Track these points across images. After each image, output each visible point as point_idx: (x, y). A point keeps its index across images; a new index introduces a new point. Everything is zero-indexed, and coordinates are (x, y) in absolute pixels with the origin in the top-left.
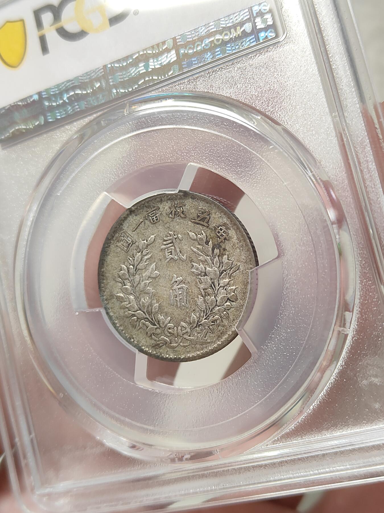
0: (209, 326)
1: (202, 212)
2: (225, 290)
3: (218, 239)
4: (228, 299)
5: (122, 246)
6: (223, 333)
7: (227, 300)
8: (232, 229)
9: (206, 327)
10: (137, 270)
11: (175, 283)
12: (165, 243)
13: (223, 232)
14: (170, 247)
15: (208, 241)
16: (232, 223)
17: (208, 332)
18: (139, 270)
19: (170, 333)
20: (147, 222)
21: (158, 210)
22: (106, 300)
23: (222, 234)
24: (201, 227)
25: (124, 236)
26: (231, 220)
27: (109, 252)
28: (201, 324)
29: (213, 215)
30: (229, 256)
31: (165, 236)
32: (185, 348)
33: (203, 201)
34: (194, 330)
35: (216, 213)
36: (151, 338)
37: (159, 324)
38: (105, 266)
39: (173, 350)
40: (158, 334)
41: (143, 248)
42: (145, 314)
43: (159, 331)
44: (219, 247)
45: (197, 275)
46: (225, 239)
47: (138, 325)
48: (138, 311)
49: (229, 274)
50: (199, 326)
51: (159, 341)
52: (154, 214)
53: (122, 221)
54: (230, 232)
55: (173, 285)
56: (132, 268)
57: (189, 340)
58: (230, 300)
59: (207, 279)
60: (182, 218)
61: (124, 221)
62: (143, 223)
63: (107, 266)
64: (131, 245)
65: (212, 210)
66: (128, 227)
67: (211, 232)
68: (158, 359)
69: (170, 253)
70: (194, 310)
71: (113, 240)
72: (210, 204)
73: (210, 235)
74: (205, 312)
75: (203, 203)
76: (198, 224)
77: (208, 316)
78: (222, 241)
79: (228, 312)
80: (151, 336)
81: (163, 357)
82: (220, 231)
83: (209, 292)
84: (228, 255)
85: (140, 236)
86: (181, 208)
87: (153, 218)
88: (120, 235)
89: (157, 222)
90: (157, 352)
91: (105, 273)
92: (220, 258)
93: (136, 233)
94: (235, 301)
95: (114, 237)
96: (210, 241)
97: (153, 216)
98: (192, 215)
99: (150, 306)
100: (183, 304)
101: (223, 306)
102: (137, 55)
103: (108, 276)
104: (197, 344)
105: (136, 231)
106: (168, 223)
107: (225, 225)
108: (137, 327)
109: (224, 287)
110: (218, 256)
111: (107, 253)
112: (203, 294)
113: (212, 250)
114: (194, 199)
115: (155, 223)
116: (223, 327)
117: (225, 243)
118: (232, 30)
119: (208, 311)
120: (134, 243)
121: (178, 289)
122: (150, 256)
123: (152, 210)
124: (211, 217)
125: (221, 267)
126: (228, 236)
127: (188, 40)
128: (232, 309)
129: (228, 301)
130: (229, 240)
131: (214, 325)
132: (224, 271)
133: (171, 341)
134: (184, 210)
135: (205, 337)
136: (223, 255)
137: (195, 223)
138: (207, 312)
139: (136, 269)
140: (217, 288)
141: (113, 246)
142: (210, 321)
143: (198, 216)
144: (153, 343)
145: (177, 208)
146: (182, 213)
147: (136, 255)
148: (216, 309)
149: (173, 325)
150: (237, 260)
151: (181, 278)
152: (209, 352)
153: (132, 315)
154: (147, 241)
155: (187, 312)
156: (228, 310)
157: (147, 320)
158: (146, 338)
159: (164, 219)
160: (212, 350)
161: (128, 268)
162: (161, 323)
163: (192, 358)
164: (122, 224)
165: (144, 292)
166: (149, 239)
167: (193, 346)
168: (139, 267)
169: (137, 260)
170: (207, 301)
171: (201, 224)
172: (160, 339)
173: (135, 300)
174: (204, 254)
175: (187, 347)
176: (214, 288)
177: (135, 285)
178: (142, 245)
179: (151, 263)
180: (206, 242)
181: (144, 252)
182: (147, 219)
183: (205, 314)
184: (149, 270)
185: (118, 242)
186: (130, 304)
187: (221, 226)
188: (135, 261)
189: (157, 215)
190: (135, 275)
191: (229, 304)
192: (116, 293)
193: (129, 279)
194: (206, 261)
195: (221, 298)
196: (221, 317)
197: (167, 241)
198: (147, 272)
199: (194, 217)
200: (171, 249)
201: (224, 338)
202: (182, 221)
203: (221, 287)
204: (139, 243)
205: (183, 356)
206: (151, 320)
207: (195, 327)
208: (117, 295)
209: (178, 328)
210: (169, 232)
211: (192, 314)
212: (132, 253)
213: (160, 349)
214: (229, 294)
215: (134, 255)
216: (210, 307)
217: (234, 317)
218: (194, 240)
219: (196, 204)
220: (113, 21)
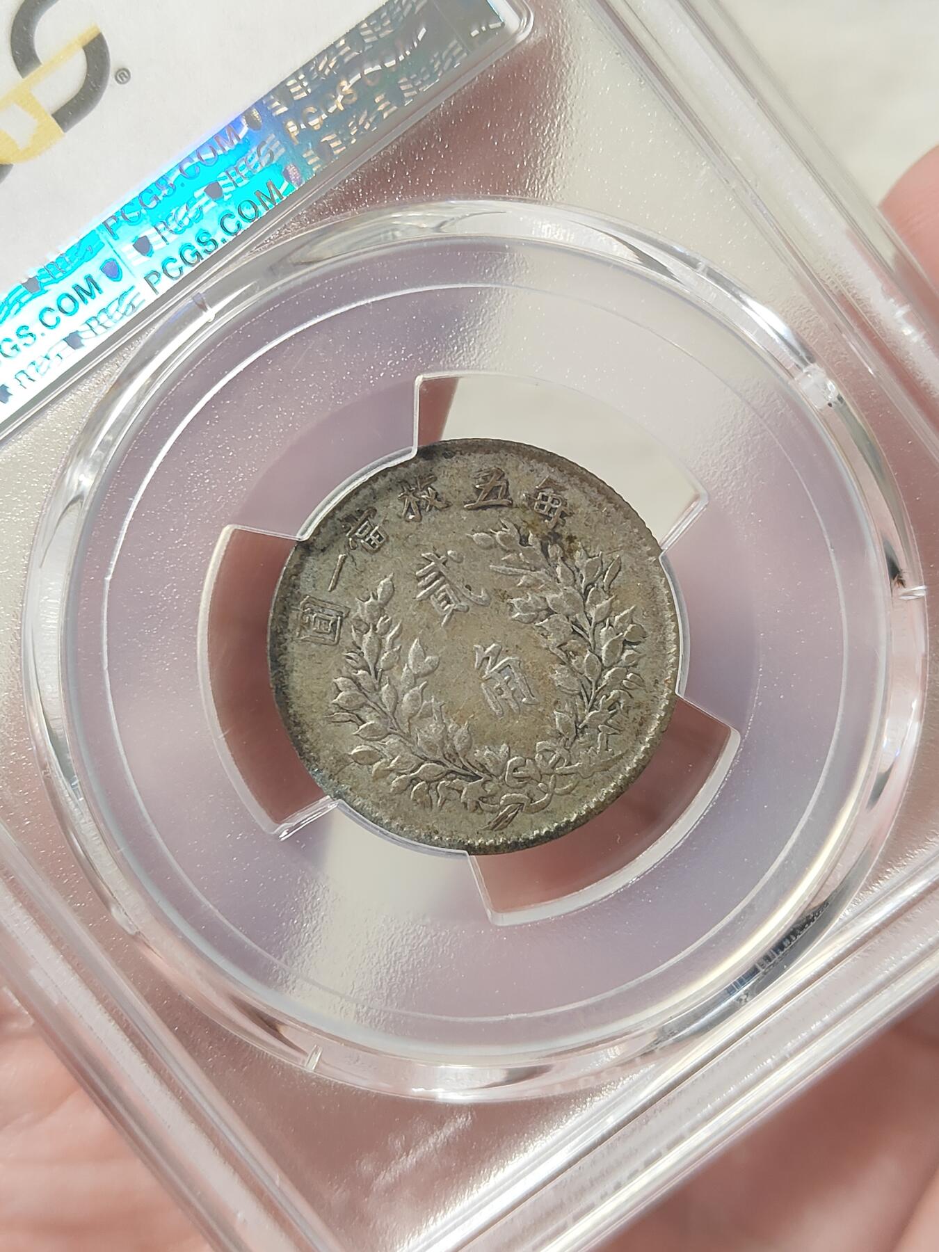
0: (606, 721)
1: (483, 478)
2: (610, 625)
3: (546, 521)
4: (625, 642)
5: (317, 634)
6: (644, 722)
7: (624, 645)
8: (568, 487)
9: (599, 726)
10: (379, 674)
11: (485, 662)
12: (421, 583)
13: (552, 502)
14: (438, 588)
15: (524, 536)
16: (565, 472)
17: (608, 735)
18: (386, 672)
19: (520, 779)
20: (356, 554)
21: (374, 516)
22: (330, 777)
23: (552, 508)
24: (494, 511)
25: (312, 610)
26: (559, 468)
27: (289, 663)
28: (586, 726)
29: (514, 474)
30: (589, 548)
31: (415, 567)
32: (570, 796)
33: (475, 452)
34: (574, 745)
35: (517, 467)
36: (479, 811)
37: (485, 771)
38: (294, 700)
39: (545, 813)
40: (492, 796)
41: (372, 618)
42: (444, 765)
43: (490, 788)
44: (555, 537)
45: (530, 623)
46: (563, 515)
47: (434, 797)
48: (423, 766)
49: (603, 587)
50: (582, 732)
51: (501, 809)
52: (368, 529)
53: (294, 578)
54: (566, 495)
55: (481, 668)
56: (364, 675)
57: (572, 773)
58: (631, 643)
59: (557, 621)
60: (440, 510)
61: (297, 575)
62: (348, 562)
63: (298, 698)
64: (341, 624)
65: (505, 464)
66: (314, 586)
67: (524, 512)
68: (519, 850)
69: (445, 602)
70: (556, 703)
71: (289, 631)
72: (496, 452)
73: (525, 521)
74: (584, 694)
75: (478, 456)
76: (484, 507)
77: (595, 700)
78: (557, 523)
80: (477, 806)
81: (528, 839)
82: (544, 502)
83: (574, 647)
84: (584, 548)
85: (353, 594)
86: (429, 489)
87: (371, 540)
88: (301, 613)
89: (383, 545)
90: (508, 835)
91: (301, 716)
92: (569, 561)
93: (342, 590)
94: (642, 640)
95: (287, 623)
96: (529, 535)
97: (368, 534)
98: (462, 495)
99: (446, 742)
100: (524, 700)
101: (619, 664)
103: (314, 720)
104: (594, 773)
105: (337, 587)
106: (411, 534)
107: (549, 483)
108: (434, 803)
109: (603, 621)
110: (563, 559)
111: (287, 668)
112: (563, 656)
113: (542, 550)
114: (451, 457)
115: (379, 548)
116: (639, 707)
117: (567, 524)
118: (398, 43)
119: (588, 690)
120: (344, 615)
121: (499, 672)
122: (396, 628)
123: (359, 523)
124: (509, 480)
125: (578, 581)
126: (566, 505)
127: (296, 98)
128: (642, 661)
129: (627, 646)
130: (571, 514)
131: (615, 713)
132: (590, 586)
133: (531, 794)
134: (438, 490)
135: (607, 750)
136: (571, 551)
137: (478, 508)
138: (589, 694)
139: (376, 673)
140: (587, 628)
141: (296, 645)
142: (603, 709)
143: (478, 491)
144: (488, 820)
145: (418, 494)
146: (436, 497)
147: (361, 639)
148: (606, 677)
149: (520, 758)
150: (610, 549)
151: (494, 645)
152: (630, 777)
153: (411, 781)
154: (375, 597)
155: (542, 715)
156: (635, 666)
157: (454, 775)
158: (467, 818)
159: (397, 530)
160: (635, 768)
161: (355, 680)
162: (489, 766)
163: (596, 808)
164: (294, 586)
165: (418, 715)
166: (380, 590)
167: (587, 781)
168: (381, 665)
169: (370, 652)
170: (577, 669)
171: (493, 506)
172: (502, 802)
173: (405, 744)
174: (528, 568)
175: (573, 792)
176: (582, 633)
177: (388, 710)
178: (366, 611)
179: (407, 644)
180: (521, 540)
181: (380, 627)
182: (355, 549)
183: (585, 699)
184: (411, 662)
185: (303, 632)
186: (396, 759)
187: (540, 490)
188: (366, 657)
189: (377, 528)
190: (380, 689)
191: (632, 652)
192: (349, 749)
193: (369, 702)
194: (538, 581)
195: (608, 647)
196: (625, 689)
197: (423, 577)
198: (406, 667)
199: (468, 498)
200: (444, 591)
201: (652, 730)
202: (442, 517)
203: (596, 624)
204: (359, 611)
205: (575, 815)
206: (463, 772)
207: (575, 739)
208: (352, 753)
209: (533, 760)
210: (423, 555)
211: (555, 712)
212: (351, 641)
213: (513, 826)
214: (623, 629)
215: (358, 643)
216: (590, 678)
217: (655, 674)
218: (491, 547)
219: (461, 464)
220: (68, 114)
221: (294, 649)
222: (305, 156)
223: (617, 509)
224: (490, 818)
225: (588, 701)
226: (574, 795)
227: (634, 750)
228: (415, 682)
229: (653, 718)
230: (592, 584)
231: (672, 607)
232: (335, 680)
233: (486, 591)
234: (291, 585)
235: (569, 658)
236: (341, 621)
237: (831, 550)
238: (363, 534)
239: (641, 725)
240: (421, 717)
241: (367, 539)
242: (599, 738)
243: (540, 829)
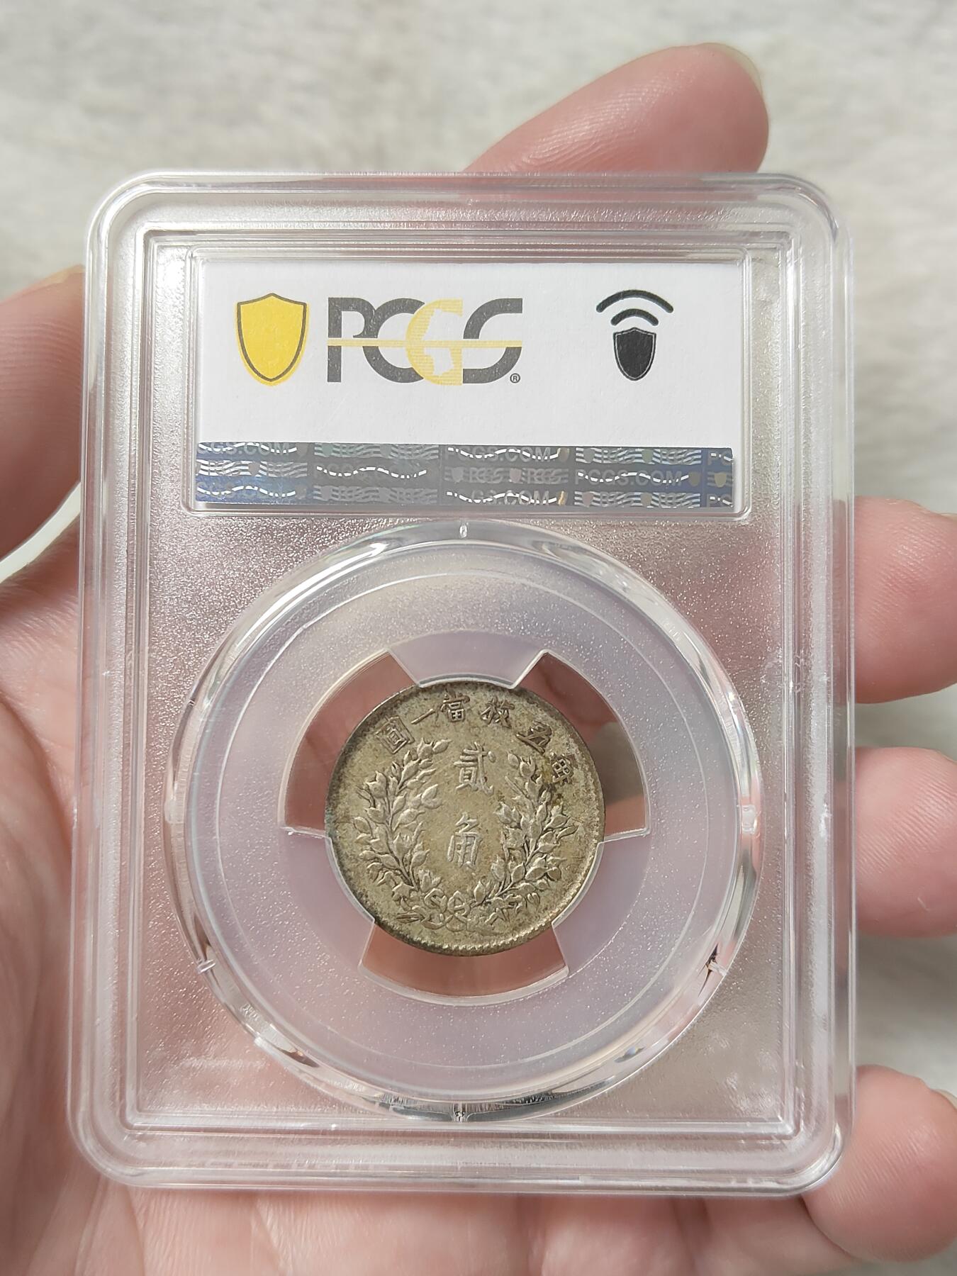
0: (503, 909)
1: (539, 728)
2: (545, 858)
3: (554, 777)
4: (546, 874)
5: (387, 741)
6: (522, 925)
8: (580, 768)
9: (497, 909)
10: (403, 787)
11: (463, 826)
12: (461, 757)
13: (565, 769)
14: (470, 766)
15: (536, 775)
16: (584, 759)
17: (498, 917)
18: (408, 790)
19: (433, 903)
20: (441, 715)
21: (466, 702)
22: (335, 822)
23: (562, 772)
24: (531, 750)
25: (395, 726)
26: (583, 754)
27: (361, 744)
28: (490, 903)
29: (556, 738)
30: (565, 808)
31: (466, 746)
32: (453, 934)
33: (545, 711)
34: (476, 908)
35: (561, 736)
36: (398, 903)
37: (418, 884)
38: (348, 765)
39: (432, 932)
40: (411, 900)
41: (423, 755)
42: (399, 863)
43: (413, 895)
44: (552, 788)
45: (504, 824)
46: (565, 780)
47: (380, 876)
48: (386, 855)
49: (557, 835)
50: (486, 904)
51: (411, 911)
52: (458, 707)
53: (399, 701)
54: (575, 771)
55: (459, 827)
56: (395, 782)
57: (463, 922)
58: (548, 877)
59: (519, 834)
60: (503, 727)
61: (402, 701)
62: (434, 715)
63: (351, 767)
64: (404, 745)
65: (556, 730)
66: (406, 714)
67: (546, 762)
68: (403, 941)
69: (468, 777)
70: (484, 877)
71: (374, 727)
72: (556, 720)
73: (542, 768)
74: (503, 884)
75: (545, 714)
76: (527, 744)
77: (506, 892)
78: (558, 783)
79: (540, 894)
80: (399, 900)
81: (412, 939)
82: (560, 765)
83: (517, 855)
84: (562, 806)
85: (423, 735)
86: (506, 711)
87: (454, 714)
88: (388, 723)
89: (459, 721)
90: (403, 929)
91: (346, 777)
92: (549, 807)
93: (419, 728)
94: (556, 880)
95: (376, 722)
96: (539, 777)
97: (455, 710)
98: (521, 727)
99: (410, 851)
100: (468, 862)
101: (534, 883)
102: (504, 451)
103: (349, 785)
104: (475, 931)
105: (418, 724)
106: (478, 727)
107: (572, 757)
108: (378, 879)
109: (543, 854)
110: (547, 804)
111: (358, 747)
112: (507, 856)
113: (540, 791)
114: (531, 703)
115: (455, 721)
116: (526, 915)
117: (564, 787)
118: (669, 473)
119: (506, 884)
120: (409, 742)
121: (467, 837)
122: (431, 770)
123: (455, 700)
124: (551, 740)
125: (547, 821)
126: (571, 776)
127: (594, 460)
128: (547, 892)
129: (545, 877)
130: (571, 783)
131: (511, 908)
132: (551, 830)
133: (433, 916)
134: (510, 716)
135: (491, 924)
136: (555, 803)
137: (523, 741)
138: (505, 886)
139: (402, 785)
140: (531, 851)
141: (372, 738)
142: (507, 901)
143: (531, 733)
144: (399, 911)
145: (498, 709)
146: (506, 719)
147: (407, 762)
148: (522, 885)
149: (441, 892)
150: (576, 818)
151: (475, 820)
152: (492, 949)
153: (375, 858)
154: (433, 746)
155: (472, 878)
156: (541, 891)
157: (400, 873)
158: (388, 902)
159: (472, 719)
160: (498, 946)
161: (388, 781)
162: (422, 883)
163: (461, 951)
164: (396, 706)
165: (406, 826)
166: (438, 743)
167: (468, 933)
168: (408, 783)
169: (407, 772)
170: (509, 868)
171: (532, 746)
172: (413, 908)
173: (387, 836)
174: (525, 793)
175: (456, 933)
176: (527, 850)
177: (393, 810)
178: (422, 748)
179: (430, 783)
180: (533, 776)
181: (424, 763)
182: (442, 711)
183: (501, 888)
184: (424, 794)
185: (381, 734)
186: (376, 840)
187: (564, 758)
188: (403, 773)
189: (462, 710)
190: (397, 796)
191: (546, 882)
192: (356, 814)
193: (386, 799)
194: (525, 805)
195: (535, 869)
196: (526, 899)
197: (467, 755)
198: (420, 795)
199: (523, 732)
200: (472, 771)
201: (523, 933)
202: (501, 731)
203: (538, 852)
204: (419, 746)
205: (447, 947)
206: (407, 876)
207: (479, 905)
208: (356, 818)
209: (448, 899)
210: (475, 743)
211: (479, 882)
212: (402, 757)
213: (410, 925)
214: (550, 866)
215: (405, 763)
216: (512, 878)
217: (548, 904)
218: (514, 767)
219: (533, 712)
220: (472, 376)
221: (370, 739)
222: (576, 493)
223: (596, 800)
224: (401, 910)
225: (502, 890)
226: (455, 935)
227: (506, 936)
228: (418, 807)
229: (529, 927)
230: (553, 829)
231: (585, 876)
232: (377, 772)
233: (494, 788)
234: (395, 703)
235: (510, 859)
236: (406, 743)
237: (693, 913)
238: (453, 708)
239: (520, 925)
240: (407, 828)
241: (453, 712)
242: (492, 915)
243: (423, 938)
